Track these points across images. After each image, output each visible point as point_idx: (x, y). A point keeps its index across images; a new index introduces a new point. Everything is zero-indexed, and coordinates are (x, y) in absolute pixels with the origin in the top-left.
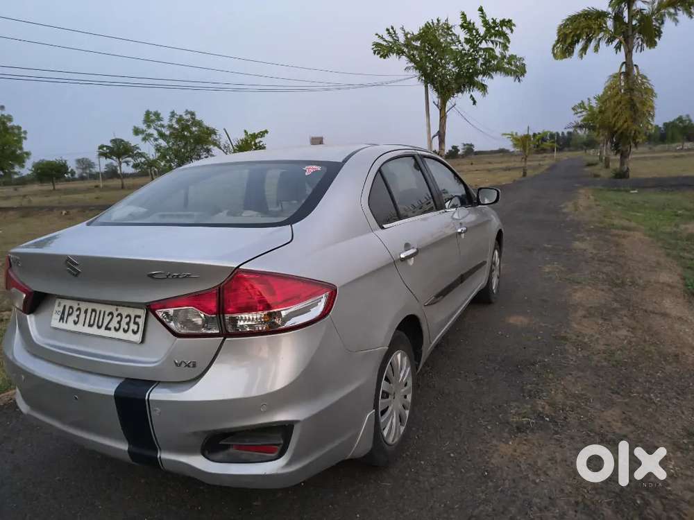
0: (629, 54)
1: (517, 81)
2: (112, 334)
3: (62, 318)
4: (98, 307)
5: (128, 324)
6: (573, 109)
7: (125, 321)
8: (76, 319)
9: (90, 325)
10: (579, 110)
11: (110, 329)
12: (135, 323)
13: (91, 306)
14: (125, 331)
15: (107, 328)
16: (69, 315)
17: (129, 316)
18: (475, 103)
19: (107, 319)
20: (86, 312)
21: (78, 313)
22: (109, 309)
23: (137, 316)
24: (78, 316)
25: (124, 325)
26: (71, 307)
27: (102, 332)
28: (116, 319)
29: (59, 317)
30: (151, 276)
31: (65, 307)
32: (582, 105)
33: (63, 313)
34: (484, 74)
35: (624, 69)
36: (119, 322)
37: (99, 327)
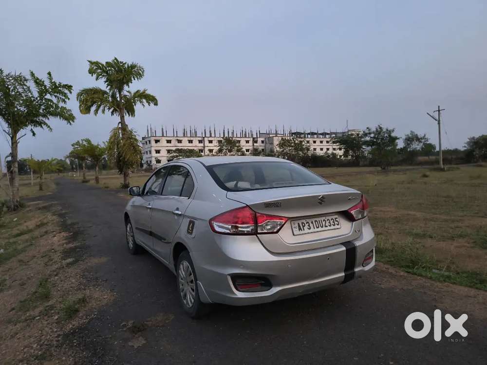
0: (122, 117)
1: (69, 124)
2: (329, 228)
3: (300, 229)
4: (317, 219)
5: (334, 222)
6: (73, 145)
7: (331, 222)
8: (309, 227)
9: (317, 228)
10: (77, 146)
11: (327, 226)
12: (336, 221)
13: (313, 220)
14: (334, 225)
15: (326, 226)
16: (303, 227)
17: (332, 219)
18: (34, 134)
19: (324, 223)
20: (312, 223)
21: (308, 224)
22: (323, 219)
23: (336, 218)
24: (309, 225)
25: (332, 223)
26: (302, 223)
27: (324, 228)
28: (327, 222)
29: (298, 229)
30: (349, 199)
31: (299, 224)
32: (78, 143)
33: (299, 226)
34: (44, 116)
35: (120, 126)
36: (330, 223)
37: (322, 227)
